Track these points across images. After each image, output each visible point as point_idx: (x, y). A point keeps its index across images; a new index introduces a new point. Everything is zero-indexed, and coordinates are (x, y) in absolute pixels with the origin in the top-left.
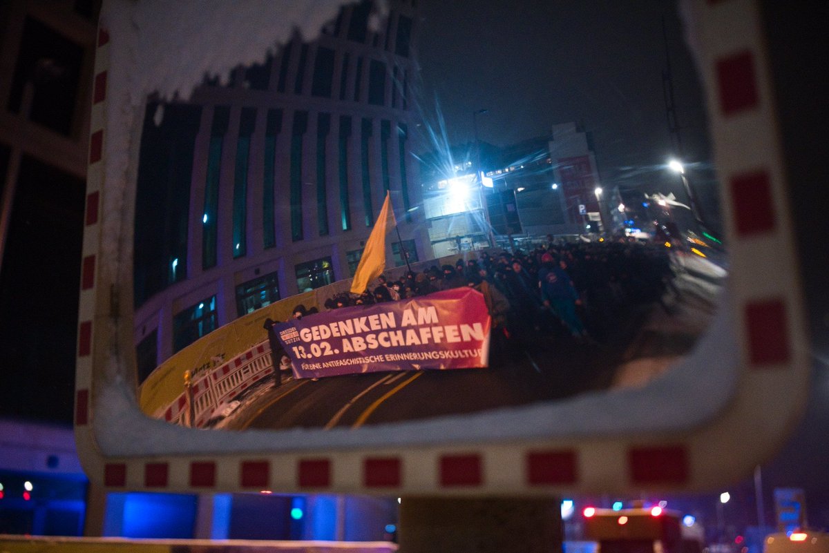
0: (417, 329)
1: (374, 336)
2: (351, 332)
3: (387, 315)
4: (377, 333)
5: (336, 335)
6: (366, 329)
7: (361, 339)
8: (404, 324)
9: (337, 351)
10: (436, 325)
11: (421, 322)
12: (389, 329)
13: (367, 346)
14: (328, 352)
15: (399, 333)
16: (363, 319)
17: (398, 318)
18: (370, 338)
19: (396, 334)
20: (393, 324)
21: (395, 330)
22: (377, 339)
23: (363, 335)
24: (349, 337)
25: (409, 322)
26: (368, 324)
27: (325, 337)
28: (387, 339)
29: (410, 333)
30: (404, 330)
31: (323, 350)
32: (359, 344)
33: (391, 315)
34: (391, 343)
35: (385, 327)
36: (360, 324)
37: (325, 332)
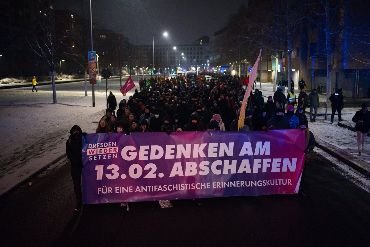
0: (251, 159)
1: (207, 163)
2: (187, 155)
3: (228, 145)
4: (212, 160)
5: (168, 156)
6: (203, 155)
7: (195, 164)
8: (242, 154)
9: (161, 175)
10: (267, 157)
11: (256, 154)
12: (226, 157)
13: (198, 172)
14: (151, 175)
15: (234, 162)
16: (204, 145)
17: (237, 149)
18: (202, 165)
19: (230, 163)
20: (230, 153)
21: (230, 159)
22: (210, 166)
23: (199, 160)
24: (183, 161)
25: (246, 152)
26: (206, 151)
27: (153, 157)
28: (219, 167)
29: (245, 162)
30: (240, 160)
31: (145, 172)
32: (191, 169)
33: (232, 145)
34: (222, 172)
35: (222, 154)
36: (198, 150)
37: (157, 152)
